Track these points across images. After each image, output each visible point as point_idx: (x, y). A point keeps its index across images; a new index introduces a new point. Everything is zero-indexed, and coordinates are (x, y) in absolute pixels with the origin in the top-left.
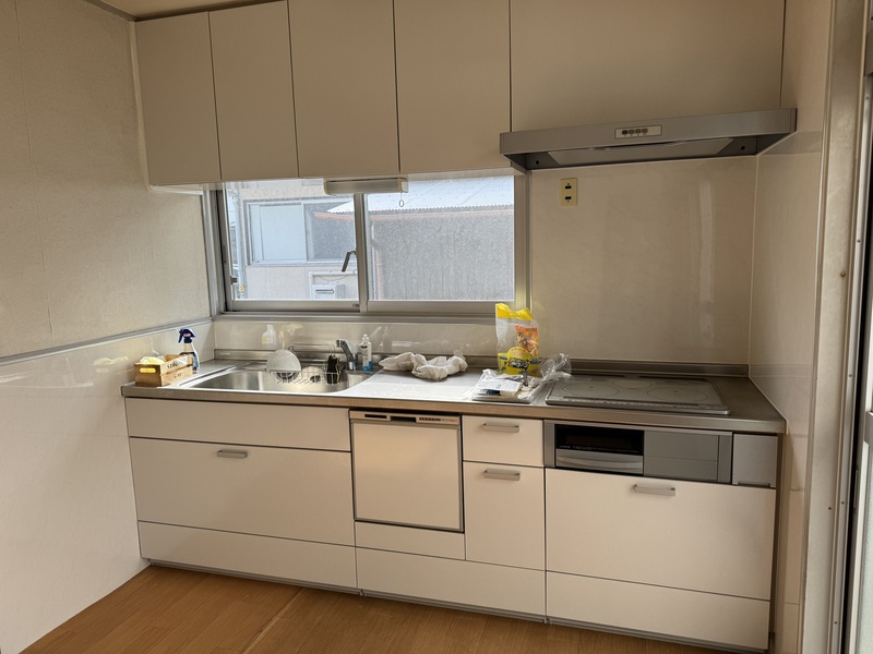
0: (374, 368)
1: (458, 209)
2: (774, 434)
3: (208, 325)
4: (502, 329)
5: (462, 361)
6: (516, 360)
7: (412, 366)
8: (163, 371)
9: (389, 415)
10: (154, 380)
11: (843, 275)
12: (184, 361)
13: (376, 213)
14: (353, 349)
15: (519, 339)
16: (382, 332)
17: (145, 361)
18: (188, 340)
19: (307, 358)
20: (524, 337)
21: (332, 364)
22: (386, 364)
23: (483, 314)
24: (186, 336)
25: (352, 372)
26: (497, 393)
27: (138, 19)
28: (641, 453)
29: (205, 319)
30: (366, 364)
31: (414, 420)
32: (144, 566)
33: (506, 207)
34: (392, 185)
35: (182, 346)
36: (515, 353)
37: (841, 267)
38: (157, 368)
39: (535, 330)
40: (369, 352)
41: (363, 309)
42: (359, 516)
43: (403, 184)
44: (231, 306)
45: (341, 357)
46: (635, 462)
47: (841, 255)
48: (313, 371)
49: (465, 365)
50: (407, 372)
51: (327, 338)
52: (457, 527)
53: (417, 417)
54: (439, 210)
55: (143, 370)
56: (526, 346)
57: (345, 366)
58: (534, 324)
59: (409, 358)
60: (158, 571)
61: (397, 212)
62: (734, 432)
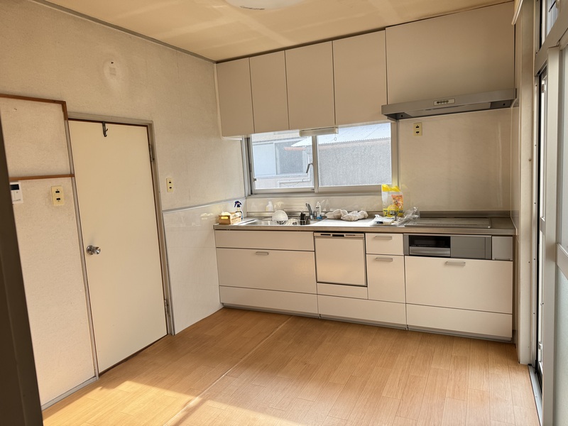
0: (323, 218)
1: (363, 141)
2: (511, 236)
3: (244, 201)
4: (385, 197)
5: (365, 213)
6: (392, 211)
7: (341, 216)
8: (231, 218)
9: (332, 234)
10: (227, 222)
11: (530, 160)
12: (238, 214)
13: (322, 145)
14: (313, 210)
15: (393, 201)
16: (325, 202)
17: (223, 214)
18: (238, 206)
19: (290, 215)
20: (396, 200)
21: (303, 216)
22: (328, 215)
23: (376, 191)
24: (238, 204)
25: (312, 220)
26: (382, 223)
27: (218, 62)
28: (449, 247)
29: (243, 198)
30: (318, 216)
31: (343, 236)
32: (221, 307)
33: (387, 139)
34: (331, 130)
35: (236, 208)
36: (391, 208)
37: (529, 157)
38: (229, 217)
39: (401, 196)
40: (320, 211)
41: (316, 191)
42: (319, 280)
43: (336, 129)
44: (253, 192)
45: (307, 214)
46: (446, 251)
47: (529, 152)
48: (293, 220)
49: (367, 215)
50: (339, 218)
51: (300, 205)
52: (364, 284)
53: (345, 234)
54: (353, 142)
55: (222, 218)
56: (397, 204)
57: (309, 217)
58: (401, 193)
59: (339, 212)
60: (227, 309)
61: (333, 144)
62: (492, 235)
